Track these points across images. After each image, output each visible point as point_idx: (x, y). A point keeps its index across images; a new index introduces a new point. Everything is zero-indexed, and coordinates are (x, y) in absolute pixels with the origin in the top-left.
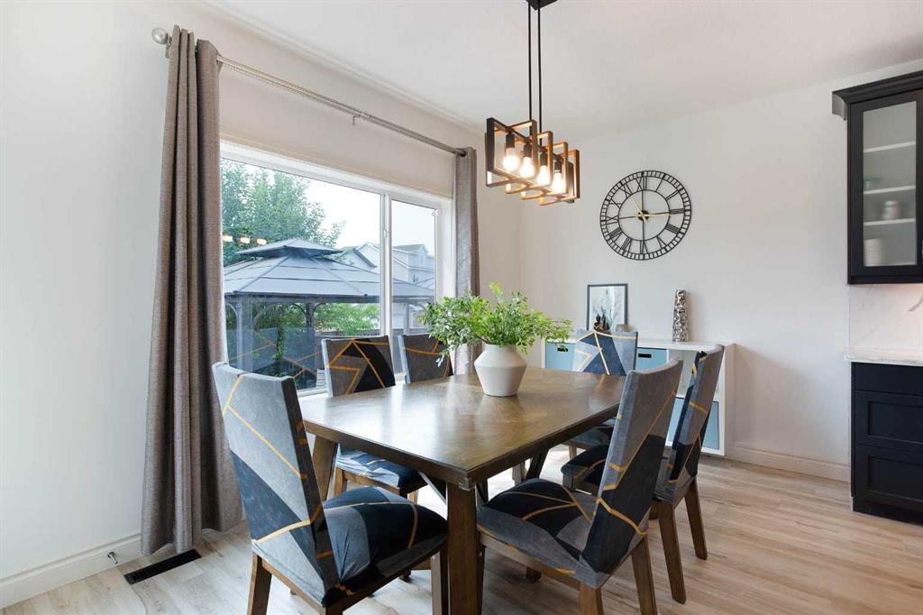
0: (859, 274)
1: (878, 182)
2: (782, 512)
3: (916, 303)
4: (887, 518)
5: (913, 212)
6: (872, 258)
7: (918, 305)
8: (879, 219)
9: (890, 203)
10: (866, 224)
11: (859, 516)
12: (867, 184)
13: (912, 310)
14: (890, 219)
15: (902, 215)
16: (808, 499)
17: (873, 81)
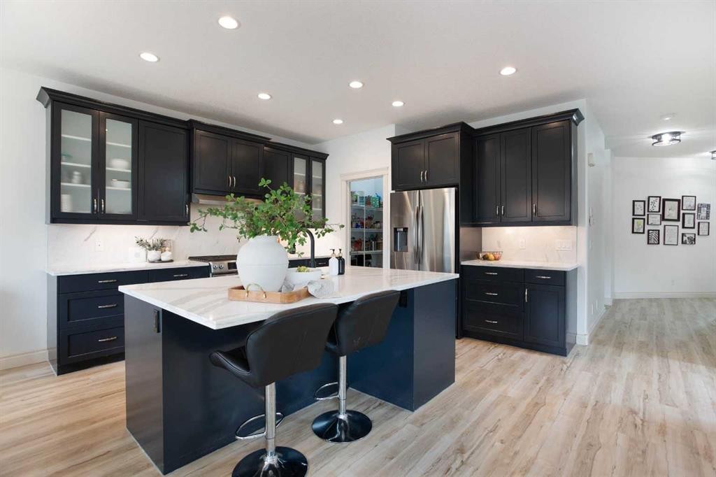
0: (58, 216)
1: (69, 158)
2: (6, 400)
3: (88, 236)
4: (76, 371)
5: (89, 181)
6: (66, 207)
7: (89, 237)
8: (70, 182)
9: (76, 173)
10: (62, 184)
11: (61, 377)
12: (63, 158)
13: (86, 240)
14: (75, 183)
15: (83, 182)
16: (24, 382)
17: (64, 91)
